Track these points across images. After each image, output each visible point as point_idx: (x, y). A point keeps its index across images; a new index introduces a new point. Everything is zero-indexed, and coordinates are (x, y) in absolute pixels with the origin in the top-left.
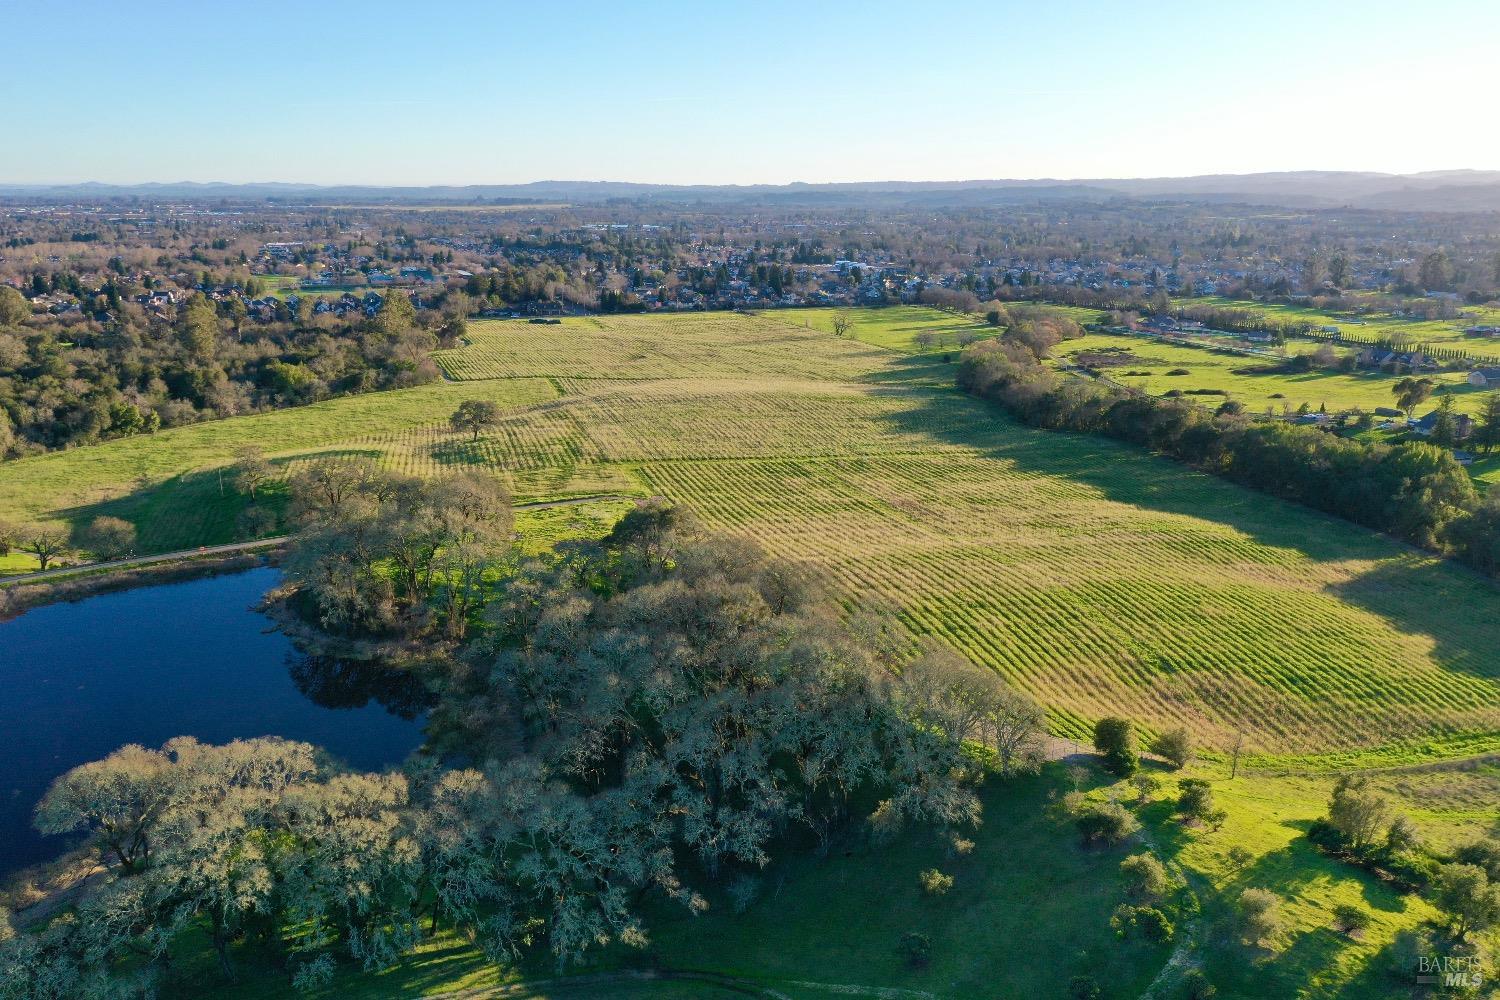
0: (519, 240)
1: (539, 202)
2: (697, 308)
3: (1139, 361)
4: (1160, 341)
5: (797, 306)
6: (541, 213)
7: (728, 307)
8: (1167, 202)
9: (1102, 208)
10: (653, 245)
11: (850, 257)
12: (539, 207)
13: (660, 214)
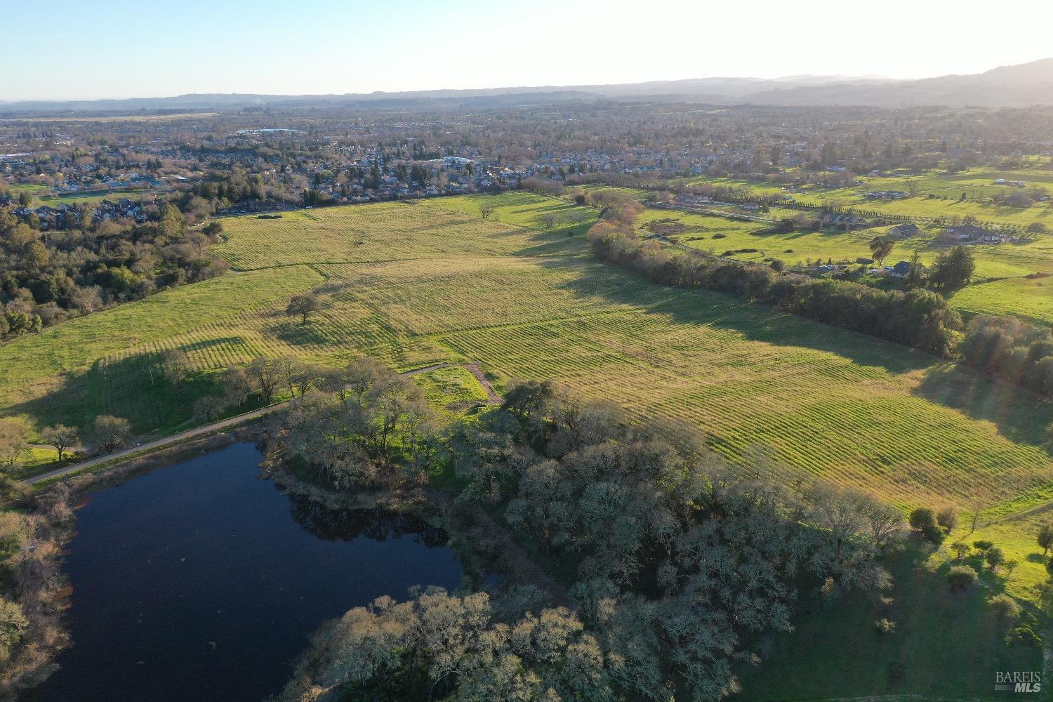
0: (202, 147)
1: (191, 111)
2: (372, 201)
3: (690, 229)
4: (693, 213)
5: (441, 195)
6: (200, 121)
7: (393, 198)
8: (635, 103)
9: (596, 108)
10: (306, 148)
11: (451, 153)
12: (196, 116)
13: (290, 120)
